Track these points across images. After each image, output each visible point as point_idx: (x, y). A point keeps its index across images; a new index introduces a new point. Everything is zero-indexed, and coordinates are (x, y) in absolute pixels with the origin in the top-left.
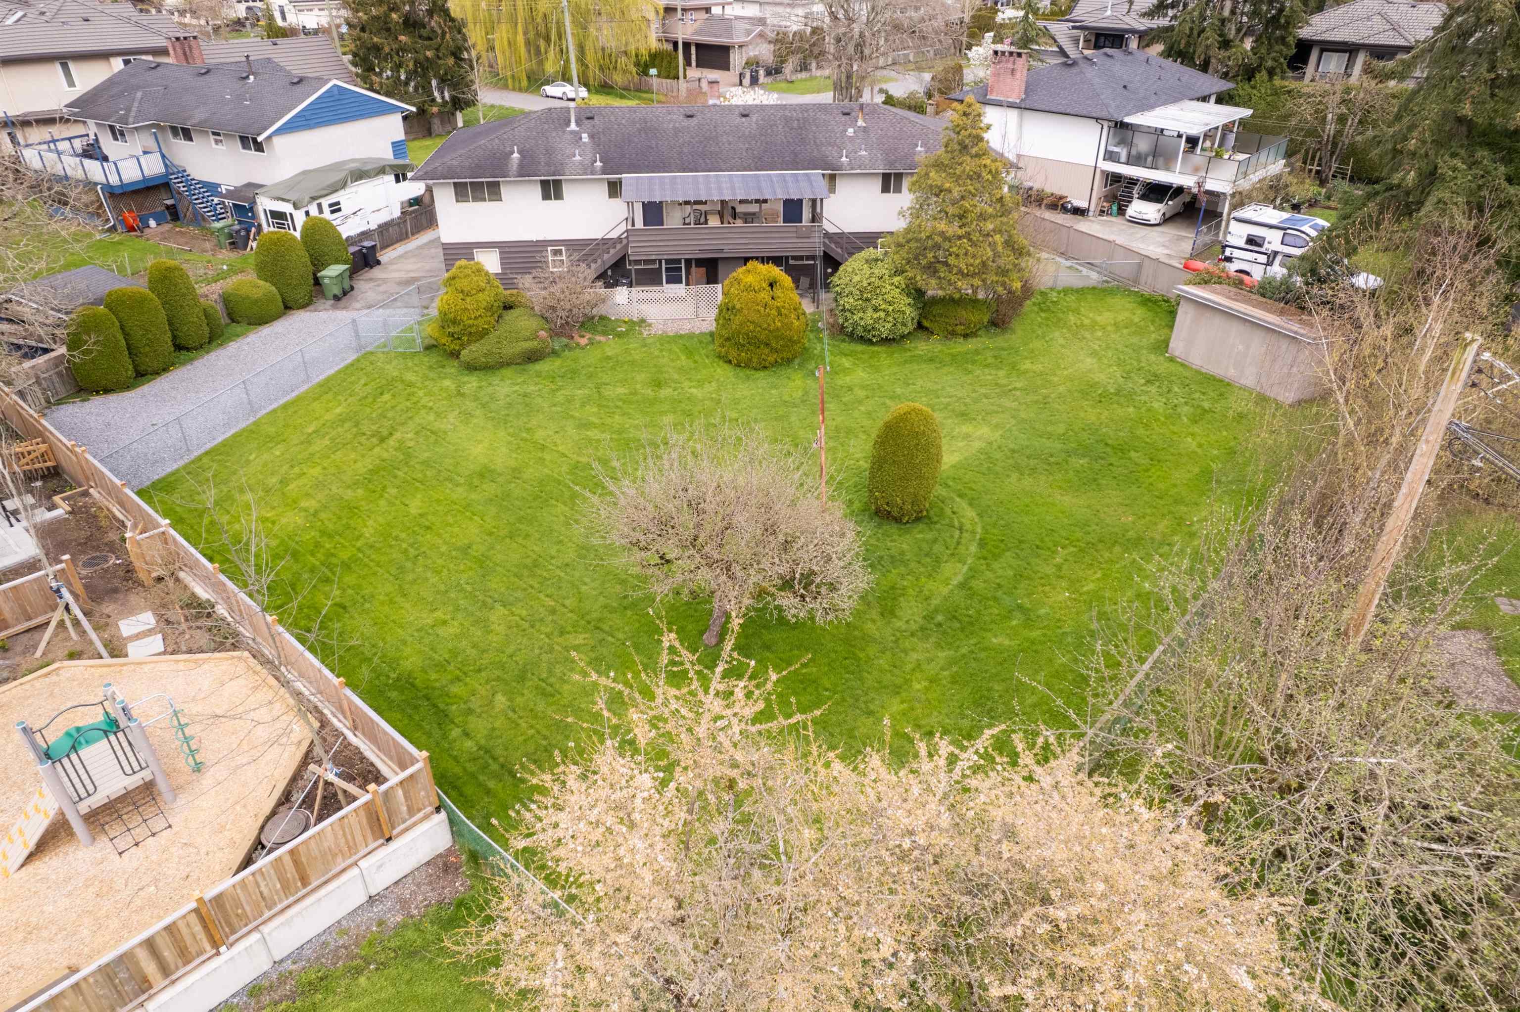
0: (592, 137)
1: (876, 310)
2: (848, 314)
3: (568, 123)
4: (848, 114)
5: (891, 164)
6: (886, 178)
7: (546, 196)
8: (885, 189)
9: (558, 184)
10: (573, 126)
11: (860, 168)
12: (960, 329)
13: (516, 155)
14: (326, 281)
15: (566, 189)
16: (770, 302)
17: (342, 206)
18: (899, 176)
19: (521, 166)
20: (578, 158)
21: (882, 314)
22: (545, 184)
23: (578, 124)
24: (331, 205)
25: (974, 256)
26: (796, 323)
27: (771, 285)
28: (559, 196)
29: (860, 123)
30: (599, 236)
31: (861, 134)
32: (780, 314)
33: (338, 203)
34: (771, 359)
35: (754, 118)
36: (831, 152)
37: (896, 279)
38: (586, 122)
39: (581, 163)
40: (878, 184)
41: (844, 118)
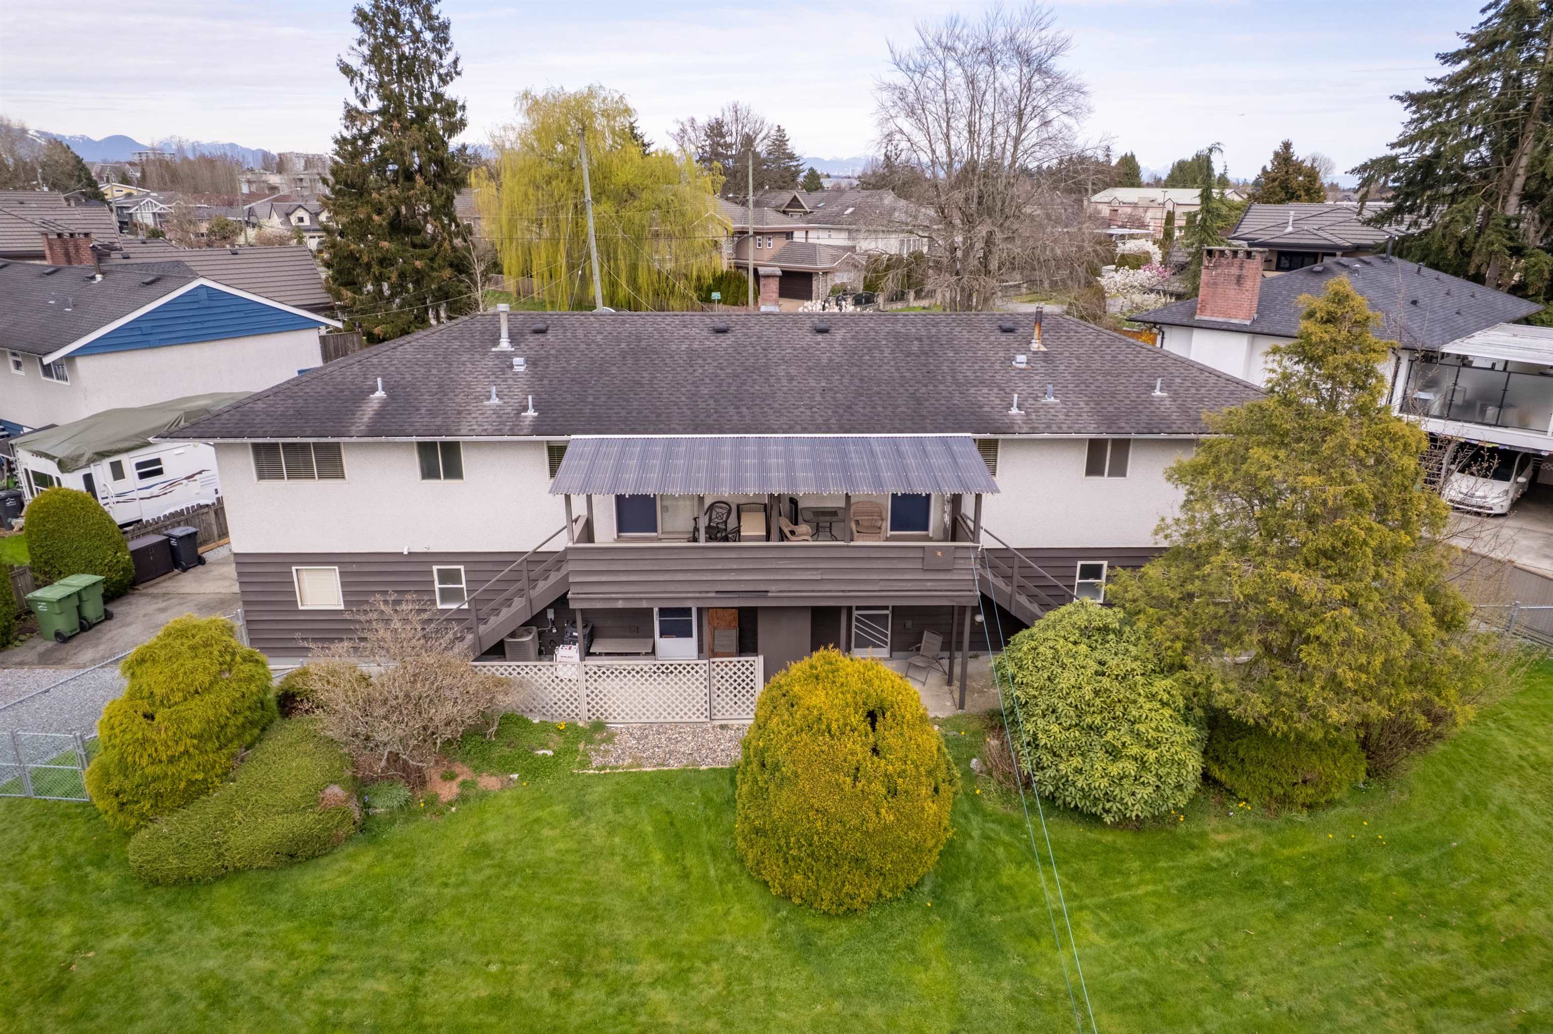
0: (532, 362)
1: (1114, 753)
2: (1047, 759)
3: (496, 341)
4: (1011, 330)
5: (1110, 422)
6: (1096, 448)
7: (429, 473)
8: (1094, 468)
9: (452, 451)
10: (505, 344)
11: (1048, 428)
12: (1304, 793)
13: (380, 394)
14: (41, 607)
15: (467, 460)
16: (870, 763)
17: (164, 465)
18: (1122, 446)
19: (382, 412)
20: (495, 401)
21: (1131, 768)
22: (426, 450)
23: (514, 339)
24: (139, 466)
25: (1368, 648)
26: (931, 808)
27: (872, 717)
28: (454, 471)
29: (1036, 345)
30: (530, 549)
31: (1039, 365)
32: (893, 792)
33: (158, 461)
34: (868, 892)
35: (839, 335)
36: (989, 398)
37: (1161, 684)
38: (531, 338)
39: (496, 411)
40: (1080, 458)
41: (1003, 338)
